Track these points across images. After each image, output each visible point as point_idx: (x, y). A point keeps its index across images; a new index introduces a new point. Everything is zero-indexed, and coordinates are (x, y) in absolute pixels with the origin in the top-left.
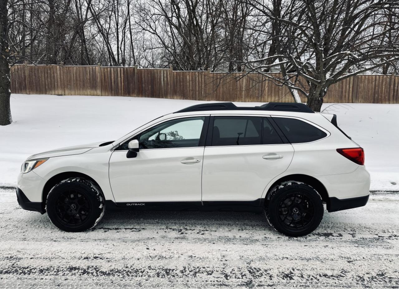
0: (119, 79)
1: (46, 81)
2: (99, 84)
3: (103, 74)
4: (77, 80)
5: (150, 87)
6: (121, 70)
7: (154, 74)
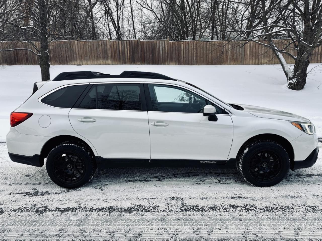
0: (126, 50)
1: (67, 54)
2: (110, 55)
3: (113, 47)
4: (91, 52)
5: (151, 55)
6: (127, 43)
7: (154, 45)
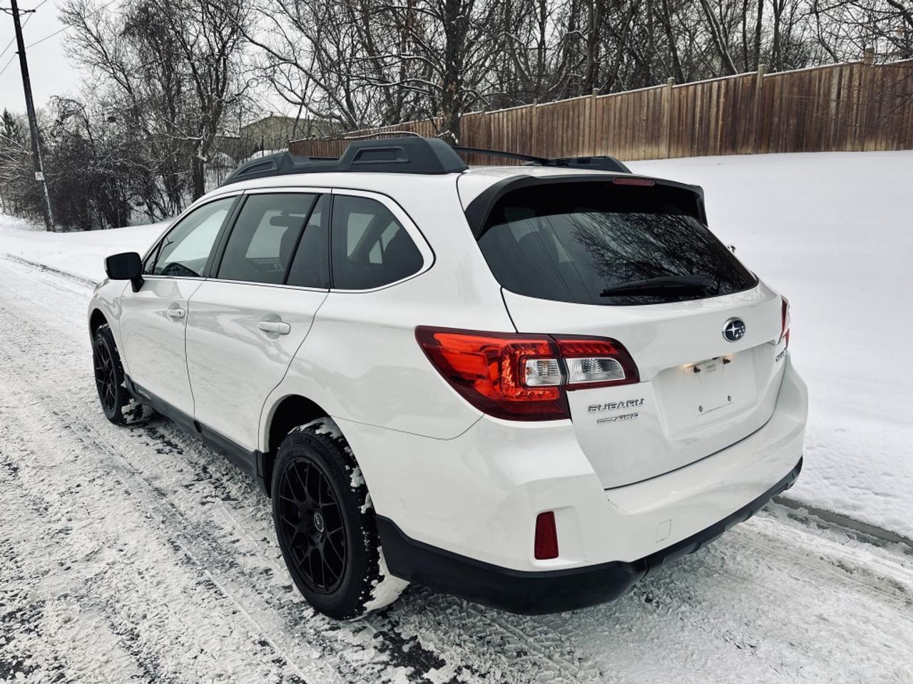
0: (714, 110)
1: (565, 135)
2: (665, 131)
3: (677, 104)
4: (620, 126)
5: (793, 121)
6: (719, 87)
7: (810, 83)
